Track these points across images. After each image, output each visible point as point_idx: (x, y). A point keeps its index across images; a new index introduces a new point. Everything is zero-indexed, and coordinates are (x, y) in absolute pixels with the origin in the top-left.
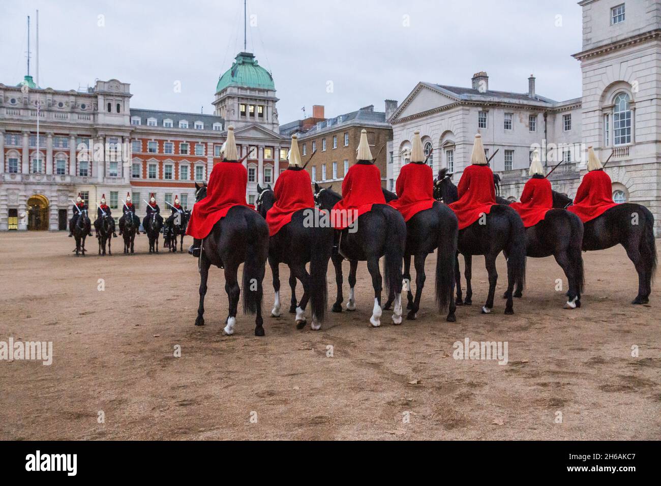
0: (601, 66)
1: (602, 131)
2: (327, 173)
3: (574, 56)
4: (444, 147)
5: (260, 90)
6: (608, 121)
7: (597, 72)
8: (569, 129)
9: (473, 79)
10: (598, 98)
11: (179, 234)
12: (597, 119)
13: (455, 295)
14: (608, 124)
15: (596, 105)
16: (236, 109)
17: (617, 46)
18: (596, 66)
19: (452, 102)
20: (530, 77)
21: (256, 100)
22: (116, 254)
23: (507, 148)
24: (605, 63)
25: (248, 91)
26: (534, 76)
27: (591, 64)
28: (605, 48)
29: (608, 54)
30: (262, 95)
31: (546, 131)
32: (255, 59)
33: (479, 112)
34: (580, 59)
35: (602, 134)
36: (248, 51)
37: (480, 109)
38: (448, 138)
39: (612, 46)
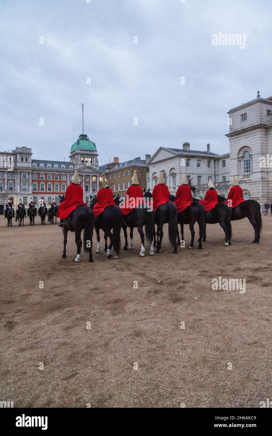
0: (237, 140)
1: (239, 168)
2: (120, 187)
3: (226, 135)
4: (172, 175)
5: (90, 151)
6: (241, 163)
7: (236, 142)
8: (225, 167)
9: (183, 145)
10: (237, 153)
11: (54, 216)
12: (236, 162)
13: (177, 241)
14: (241, 164)
15: (236, 156)
16: (80, 160)
17: (244, 131)
18: (235, 140)
19: (175, 155)
20: (207, 144)
21: (88, 155)
22: (27, 225)
23: (198, 175)
24: (239, 139)
25: (85, 151)
26: (209, 144)
27: (233, 139)
28: (239, 132)
29: (240, 134)
30: (91, 153)
31: (215, 168)
32: (87, 137)
33: (186, 160)
34: (228, 137)
35: (239, 169)
36: (85, 134)
37: (187, 158)
38: (173, 171)
39: (242, 131)
